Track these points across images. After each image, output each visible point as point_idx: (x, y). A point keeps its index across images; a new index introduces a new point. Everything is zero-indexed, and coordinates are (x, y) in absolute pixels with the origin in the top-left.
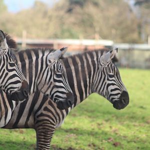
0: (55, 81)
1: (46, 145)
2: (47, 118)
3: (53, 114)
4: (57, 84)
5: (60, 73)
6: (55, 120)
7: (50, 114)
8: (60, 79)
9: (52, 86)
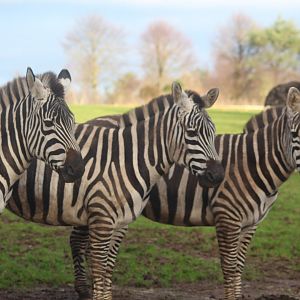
0: (188, 142)
1: (228, 252)
2: (223, 209)
3: (231, 203)
4: (191, 147)
5: (192, 129)
6: (237, 213)
7: (227, 203)
8: (195, 138)
9: (184, 150)
